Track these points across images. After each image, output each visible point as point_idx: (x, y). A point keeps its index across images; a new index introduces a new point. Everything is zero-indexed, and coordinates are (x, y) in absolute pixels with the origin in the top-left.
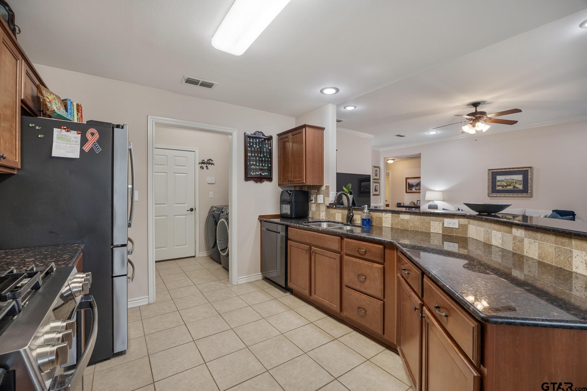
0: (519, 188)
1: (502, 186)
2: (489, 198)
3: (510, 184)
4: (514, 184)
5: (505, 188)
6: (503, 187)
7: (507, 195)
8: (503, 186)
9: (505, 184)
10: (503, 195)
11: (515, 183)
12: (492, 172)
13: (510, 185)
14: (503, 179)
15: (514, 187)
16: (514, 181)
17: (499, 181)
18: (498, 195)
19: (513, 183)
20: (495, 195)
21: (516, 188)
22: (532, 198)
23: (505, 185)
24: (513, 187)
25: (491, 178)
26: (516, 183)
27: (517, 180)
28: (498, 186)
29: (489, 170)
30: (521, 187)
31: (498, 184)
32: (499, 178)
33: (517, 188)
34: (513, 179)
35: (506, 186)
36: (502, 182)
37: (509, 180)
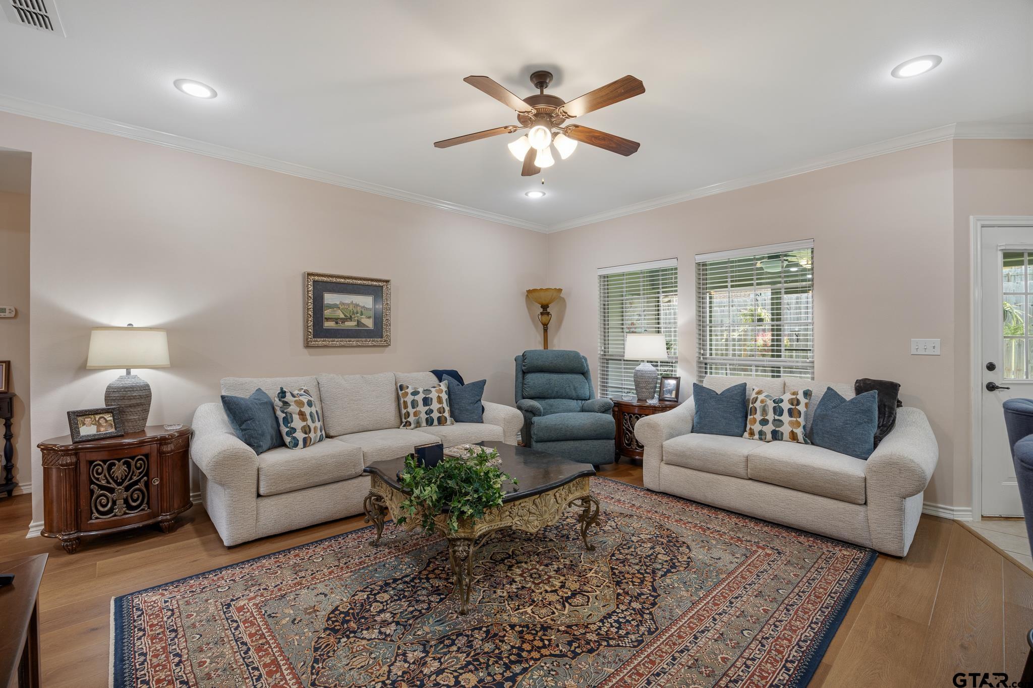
0: (367, 327)
1: (335, 318)
2: (306, 351)
3: (351, 316)
4: (358, 317)
5: (341, 326)
6: (337, 323)
7: (345, 341)
8: (336, 320)
9: (342, 316)
10: (337, 342)
11: (360, 312)
12: (314, 281)
13: (351, 319)
14: (338, 303)
15: (359, 323)
16: (358, 308)
17: (330, 306)
18: (328, 342)
19: (357, 313)
20: (320, 342)
21: (361, 327)
22: (387, 349)
23: (341, 319)
24: (355, 323)
25: (312, 296)
26: (362, 314)
27: (364, 307)
28: (328, 319)
29: (309, 274)
30: (369, 323)
31: (327, 313)
32: (330, 298)
33: (364, 325)
34: (357, 305)
35: (344, 320)
36: (335, 309)
37: (348, 305)
